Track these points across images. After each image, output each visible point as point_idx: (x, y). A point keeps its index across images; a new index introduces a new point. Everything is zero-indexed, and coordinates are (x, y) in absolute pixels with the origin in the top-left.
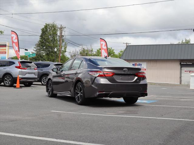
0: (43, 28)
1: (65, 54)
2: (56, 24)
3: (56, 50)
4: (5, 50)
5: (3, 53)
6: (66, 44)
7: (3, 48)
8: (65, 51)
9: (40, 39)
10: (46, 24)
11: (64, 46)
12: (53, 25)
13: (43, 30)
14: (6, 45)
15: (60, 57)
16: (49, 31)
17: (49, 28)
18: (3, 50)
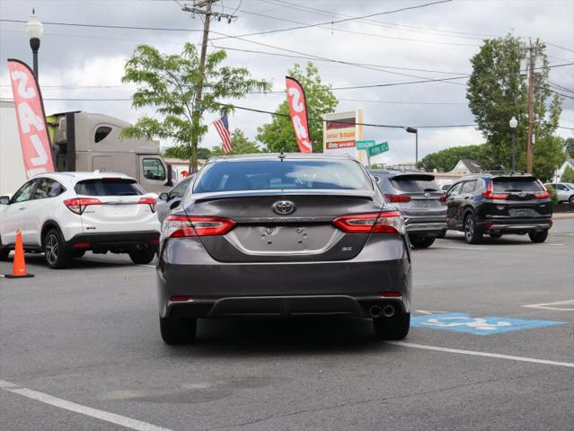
0: (478, 56)
1: (553, 134)
2: (520, 38)
3: (513, 123)
4: (353, 134)
5: (346, 147)
6: (559, 100)
7: (347, 129)
8: (556, 126)
9: (469, 91)
10: (487, 41)
11: (552, 107)
12: (510, 41)
13: (476, 61)
14: (354, 119)
15: (532, 144)
16: (499, 61)
17: (497, 54)
18: (346, 135)
